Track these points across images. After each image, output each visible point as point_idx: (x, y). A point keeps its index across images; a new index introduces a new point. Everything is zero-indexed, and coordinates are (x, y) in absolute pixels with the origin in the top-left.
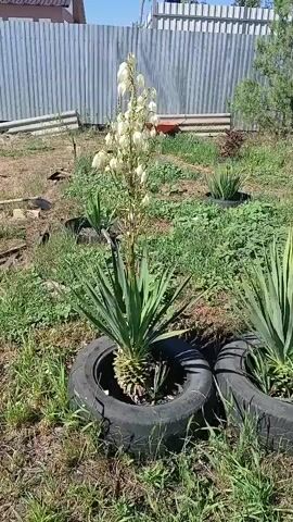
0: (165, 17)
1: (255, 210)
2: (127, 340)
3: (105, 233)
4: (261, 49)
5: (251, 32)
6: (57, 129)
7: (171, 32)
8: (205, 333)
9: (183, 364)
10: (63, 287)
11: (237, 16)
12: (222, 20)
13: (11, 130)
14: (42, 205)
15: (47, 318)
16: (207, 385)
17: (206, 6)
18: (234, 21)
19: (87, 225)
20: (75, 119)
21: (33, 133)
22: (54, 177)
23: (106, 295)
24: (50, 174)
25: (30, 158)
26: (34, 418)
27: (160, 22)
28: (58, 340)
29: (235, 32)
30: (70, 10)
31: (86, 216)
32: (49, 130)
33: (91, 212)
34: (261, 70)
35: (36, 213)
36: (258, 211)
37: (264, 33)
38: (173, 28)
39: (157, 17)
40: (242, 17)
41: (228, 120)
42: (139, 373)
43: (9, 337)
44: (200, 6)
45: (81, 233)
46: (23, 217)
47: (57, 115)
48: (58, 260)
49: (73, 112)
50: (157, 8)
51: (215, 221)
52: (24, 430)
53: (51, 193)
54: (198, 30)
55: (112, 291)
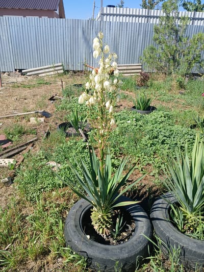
0: (107, 15)
1: (160, 116)
2: (99, 204)
3: (81, 131)
4: (157, 31)
5: (151, 22)
6: (52, 73)
7: (110, 22)
8: (141, 192)
9: (132, 214)
10: (59, 165)
11: (144, 14)
12: (136, 16)
13: (28, 74)
14: (45, 115)
15: (51, 185)
16: (148, 229)
17: (128, 9)
18: (142, 16)
19: (71, 126)
20: (61, 68)
21: (40, 75)
22: (52, 99)
23: (87, 179)
24: (49, 97)
25: (39, 88)
26: (45, 252)
27: (105, 17)
28: (57, 199)
29: (143, 22)
30: (57, 12)
31: (69, 121)
32: (48, 74)
33: (73, 119)
34: (157, 42)
35: (42, 119)
36: (161, 117)
37: (157, 23)
38: (111, 20)
39: (103, 15)
40: (147, 14)
41: (140, 67)
42: (107, 222)
43: (29, 198)
44: (125, 9)
45: (67, 131)
46: (36, 122)
47: (52, 65)
48: (55, 148)
49: (60, 64)
50: (103, 10)
51: (140, 123)
52: (39, 262)
53: (50, 108)
54: (124, 21)
55: (90, 176)
